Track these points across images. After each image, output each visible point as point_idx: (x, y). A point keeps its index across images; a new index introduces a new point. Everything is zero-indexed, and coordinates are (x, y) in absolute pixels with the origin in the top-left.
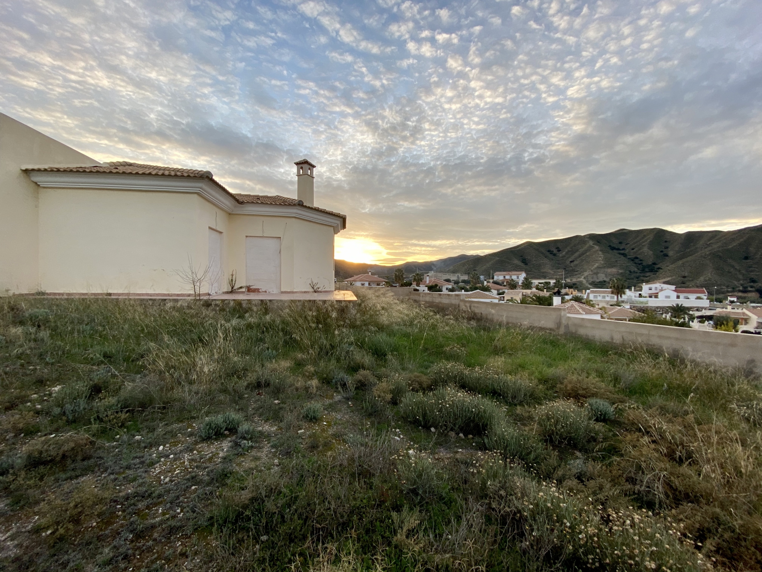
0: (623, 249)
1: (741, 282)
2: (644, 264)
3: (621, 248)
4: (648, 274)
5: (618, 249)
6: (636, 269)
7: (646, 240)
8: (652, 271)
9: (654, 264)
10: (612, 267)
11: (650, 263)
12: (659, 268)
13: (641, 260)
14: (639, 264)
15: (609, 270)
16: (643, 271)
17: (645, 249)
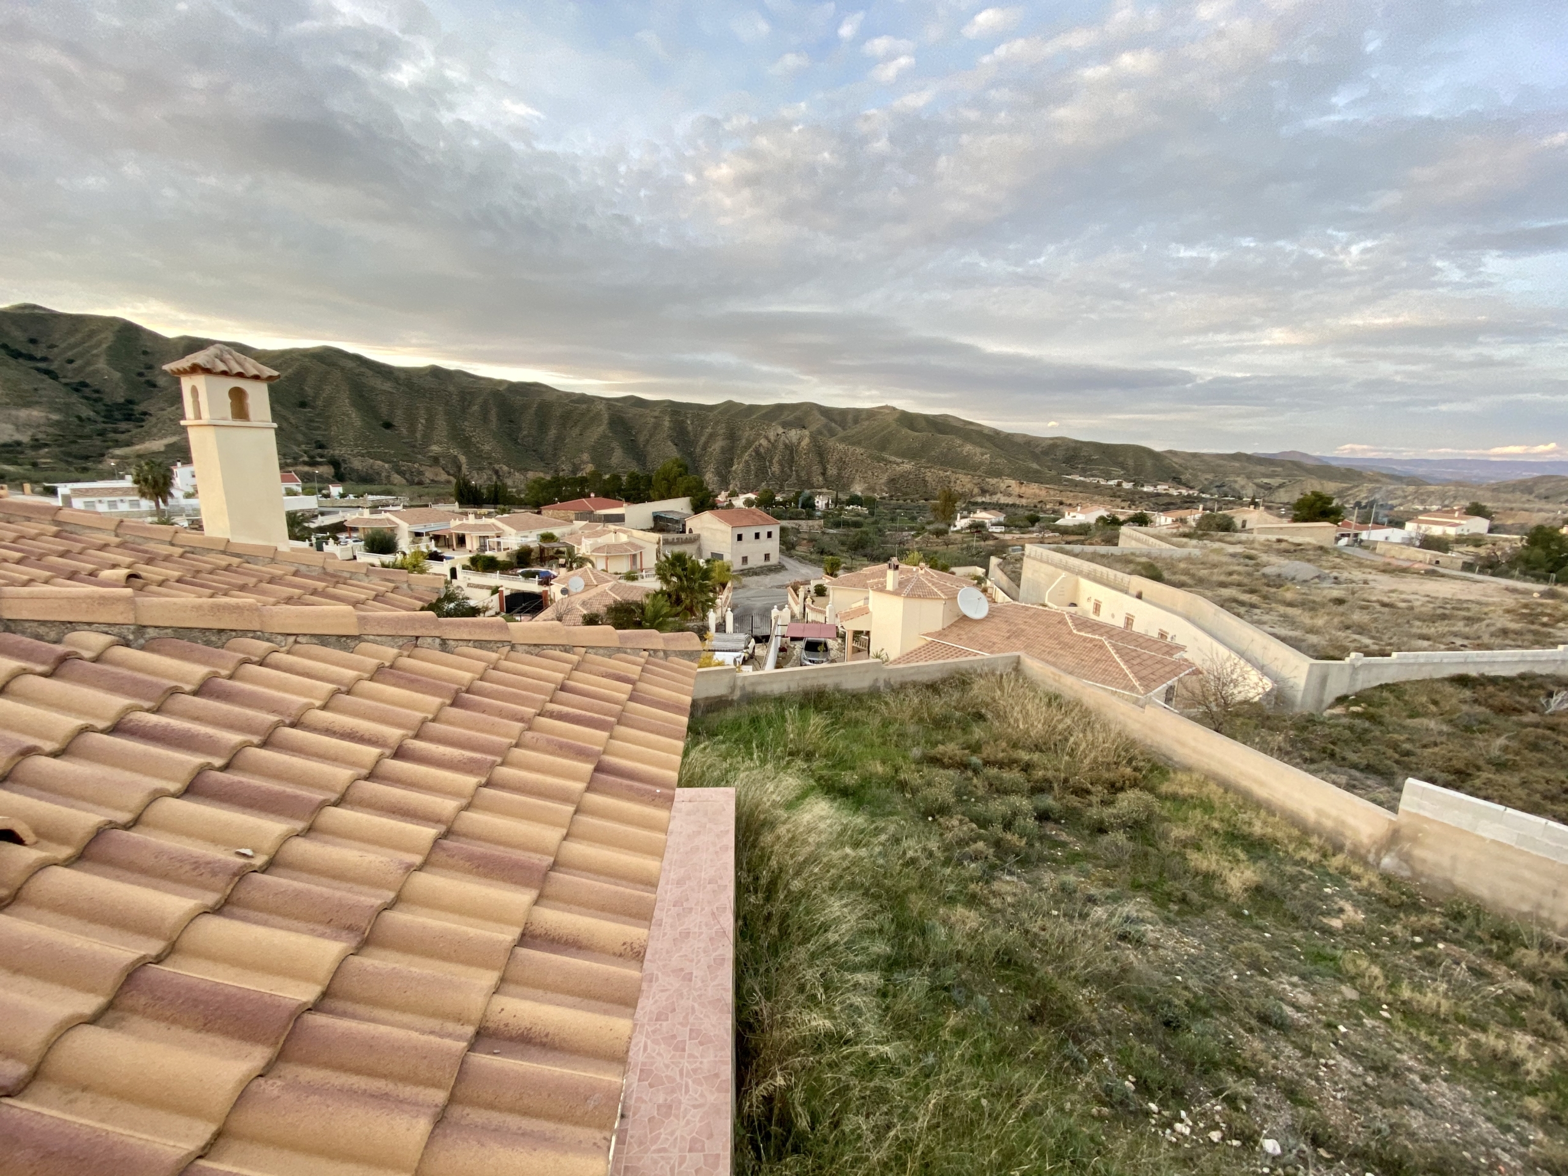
0: (44, 359)
1: (303, 447)
2: (107, 401)
3: (39, 355)
4: (123, 426)
5: (31, 358)
6: (92, 414)
7: (98, 344)
8: (128, 417)
9: (130, 402)
10: (28, 405)
11: (122, 400)
12: (145, 414)
13: (97, 391)
14: (96, 400)
15: (23, 413)
16: (109, 417)
17: (101, 364)
